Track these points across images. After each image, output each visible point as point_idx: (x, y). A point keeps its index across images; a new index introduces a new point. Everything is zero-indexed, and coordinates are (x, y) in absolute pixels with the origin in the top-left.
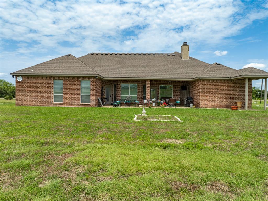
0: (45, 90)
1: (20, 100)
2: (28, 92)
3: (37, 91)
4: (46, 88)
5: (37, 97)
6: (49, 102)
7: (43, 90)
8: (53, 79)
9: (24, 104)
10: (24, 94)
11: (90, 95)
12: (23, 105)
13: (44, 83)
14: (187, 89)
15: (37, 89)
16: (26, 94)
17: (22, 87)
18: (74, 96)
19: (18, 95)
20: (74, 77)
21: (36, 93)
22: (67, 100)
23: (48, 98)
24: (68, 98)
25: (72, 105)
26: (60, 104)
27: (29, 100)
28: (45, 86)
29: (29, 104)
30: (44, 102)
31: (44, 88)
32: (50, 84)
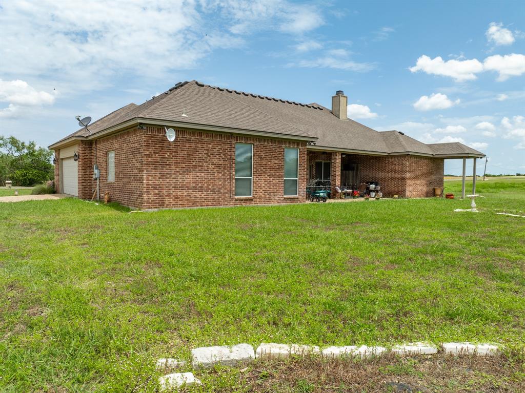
0: (219, 166)
1: (157, 192)
2: (178, 170)
3: (200, 168)
4: (220, 163)
5: (200, 185)
6: (227, 195)
7: (213, 166)
8: (234, 142)
9: (167, 203)
10: (168, 176)
11: (298, 179)
12: (165, 206)
13: (215, 150)
14: (355, 168)
15: (201, 164)
16: (173, 176)
17: (162, 156)
18: (274, 181)
19: (150, 178)
20: (273, 140)
21: (198, 174)
22: (261, 190)
23: (224, 186)
24: (263, 185)
25: (269, 200)
26: (248, 200)
27: (179, 193)
28: (218, 156)
29: (180, 202)
30: (215, 196)
31: (215, 161)
32: (229, 153)
